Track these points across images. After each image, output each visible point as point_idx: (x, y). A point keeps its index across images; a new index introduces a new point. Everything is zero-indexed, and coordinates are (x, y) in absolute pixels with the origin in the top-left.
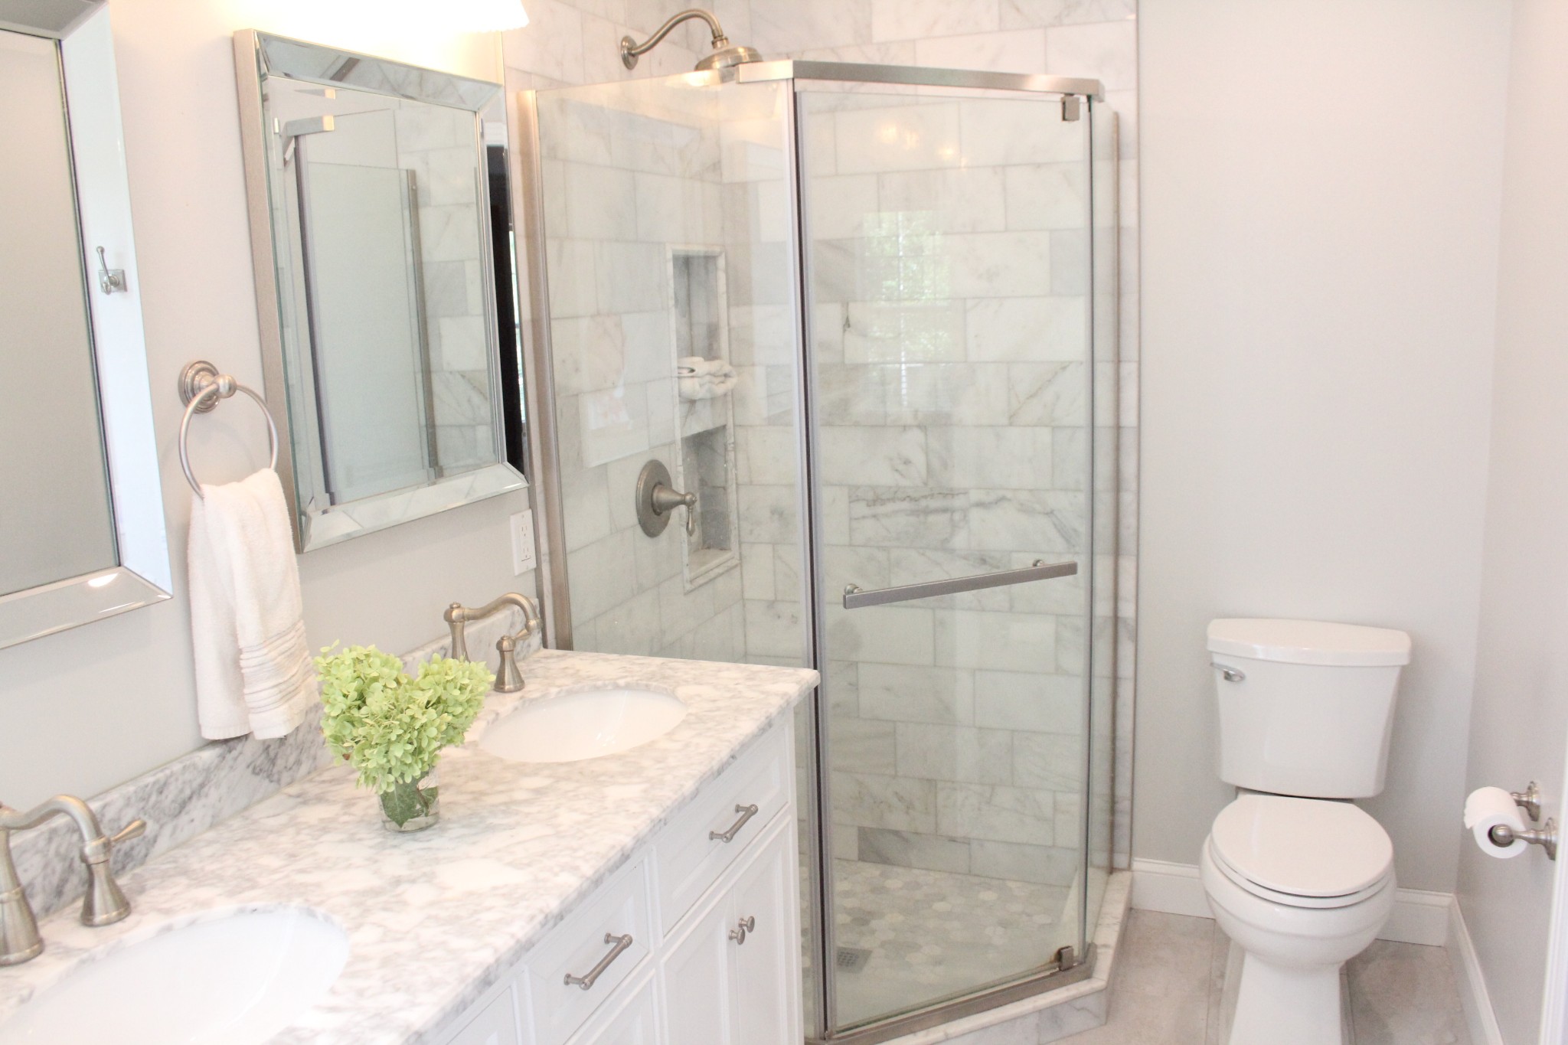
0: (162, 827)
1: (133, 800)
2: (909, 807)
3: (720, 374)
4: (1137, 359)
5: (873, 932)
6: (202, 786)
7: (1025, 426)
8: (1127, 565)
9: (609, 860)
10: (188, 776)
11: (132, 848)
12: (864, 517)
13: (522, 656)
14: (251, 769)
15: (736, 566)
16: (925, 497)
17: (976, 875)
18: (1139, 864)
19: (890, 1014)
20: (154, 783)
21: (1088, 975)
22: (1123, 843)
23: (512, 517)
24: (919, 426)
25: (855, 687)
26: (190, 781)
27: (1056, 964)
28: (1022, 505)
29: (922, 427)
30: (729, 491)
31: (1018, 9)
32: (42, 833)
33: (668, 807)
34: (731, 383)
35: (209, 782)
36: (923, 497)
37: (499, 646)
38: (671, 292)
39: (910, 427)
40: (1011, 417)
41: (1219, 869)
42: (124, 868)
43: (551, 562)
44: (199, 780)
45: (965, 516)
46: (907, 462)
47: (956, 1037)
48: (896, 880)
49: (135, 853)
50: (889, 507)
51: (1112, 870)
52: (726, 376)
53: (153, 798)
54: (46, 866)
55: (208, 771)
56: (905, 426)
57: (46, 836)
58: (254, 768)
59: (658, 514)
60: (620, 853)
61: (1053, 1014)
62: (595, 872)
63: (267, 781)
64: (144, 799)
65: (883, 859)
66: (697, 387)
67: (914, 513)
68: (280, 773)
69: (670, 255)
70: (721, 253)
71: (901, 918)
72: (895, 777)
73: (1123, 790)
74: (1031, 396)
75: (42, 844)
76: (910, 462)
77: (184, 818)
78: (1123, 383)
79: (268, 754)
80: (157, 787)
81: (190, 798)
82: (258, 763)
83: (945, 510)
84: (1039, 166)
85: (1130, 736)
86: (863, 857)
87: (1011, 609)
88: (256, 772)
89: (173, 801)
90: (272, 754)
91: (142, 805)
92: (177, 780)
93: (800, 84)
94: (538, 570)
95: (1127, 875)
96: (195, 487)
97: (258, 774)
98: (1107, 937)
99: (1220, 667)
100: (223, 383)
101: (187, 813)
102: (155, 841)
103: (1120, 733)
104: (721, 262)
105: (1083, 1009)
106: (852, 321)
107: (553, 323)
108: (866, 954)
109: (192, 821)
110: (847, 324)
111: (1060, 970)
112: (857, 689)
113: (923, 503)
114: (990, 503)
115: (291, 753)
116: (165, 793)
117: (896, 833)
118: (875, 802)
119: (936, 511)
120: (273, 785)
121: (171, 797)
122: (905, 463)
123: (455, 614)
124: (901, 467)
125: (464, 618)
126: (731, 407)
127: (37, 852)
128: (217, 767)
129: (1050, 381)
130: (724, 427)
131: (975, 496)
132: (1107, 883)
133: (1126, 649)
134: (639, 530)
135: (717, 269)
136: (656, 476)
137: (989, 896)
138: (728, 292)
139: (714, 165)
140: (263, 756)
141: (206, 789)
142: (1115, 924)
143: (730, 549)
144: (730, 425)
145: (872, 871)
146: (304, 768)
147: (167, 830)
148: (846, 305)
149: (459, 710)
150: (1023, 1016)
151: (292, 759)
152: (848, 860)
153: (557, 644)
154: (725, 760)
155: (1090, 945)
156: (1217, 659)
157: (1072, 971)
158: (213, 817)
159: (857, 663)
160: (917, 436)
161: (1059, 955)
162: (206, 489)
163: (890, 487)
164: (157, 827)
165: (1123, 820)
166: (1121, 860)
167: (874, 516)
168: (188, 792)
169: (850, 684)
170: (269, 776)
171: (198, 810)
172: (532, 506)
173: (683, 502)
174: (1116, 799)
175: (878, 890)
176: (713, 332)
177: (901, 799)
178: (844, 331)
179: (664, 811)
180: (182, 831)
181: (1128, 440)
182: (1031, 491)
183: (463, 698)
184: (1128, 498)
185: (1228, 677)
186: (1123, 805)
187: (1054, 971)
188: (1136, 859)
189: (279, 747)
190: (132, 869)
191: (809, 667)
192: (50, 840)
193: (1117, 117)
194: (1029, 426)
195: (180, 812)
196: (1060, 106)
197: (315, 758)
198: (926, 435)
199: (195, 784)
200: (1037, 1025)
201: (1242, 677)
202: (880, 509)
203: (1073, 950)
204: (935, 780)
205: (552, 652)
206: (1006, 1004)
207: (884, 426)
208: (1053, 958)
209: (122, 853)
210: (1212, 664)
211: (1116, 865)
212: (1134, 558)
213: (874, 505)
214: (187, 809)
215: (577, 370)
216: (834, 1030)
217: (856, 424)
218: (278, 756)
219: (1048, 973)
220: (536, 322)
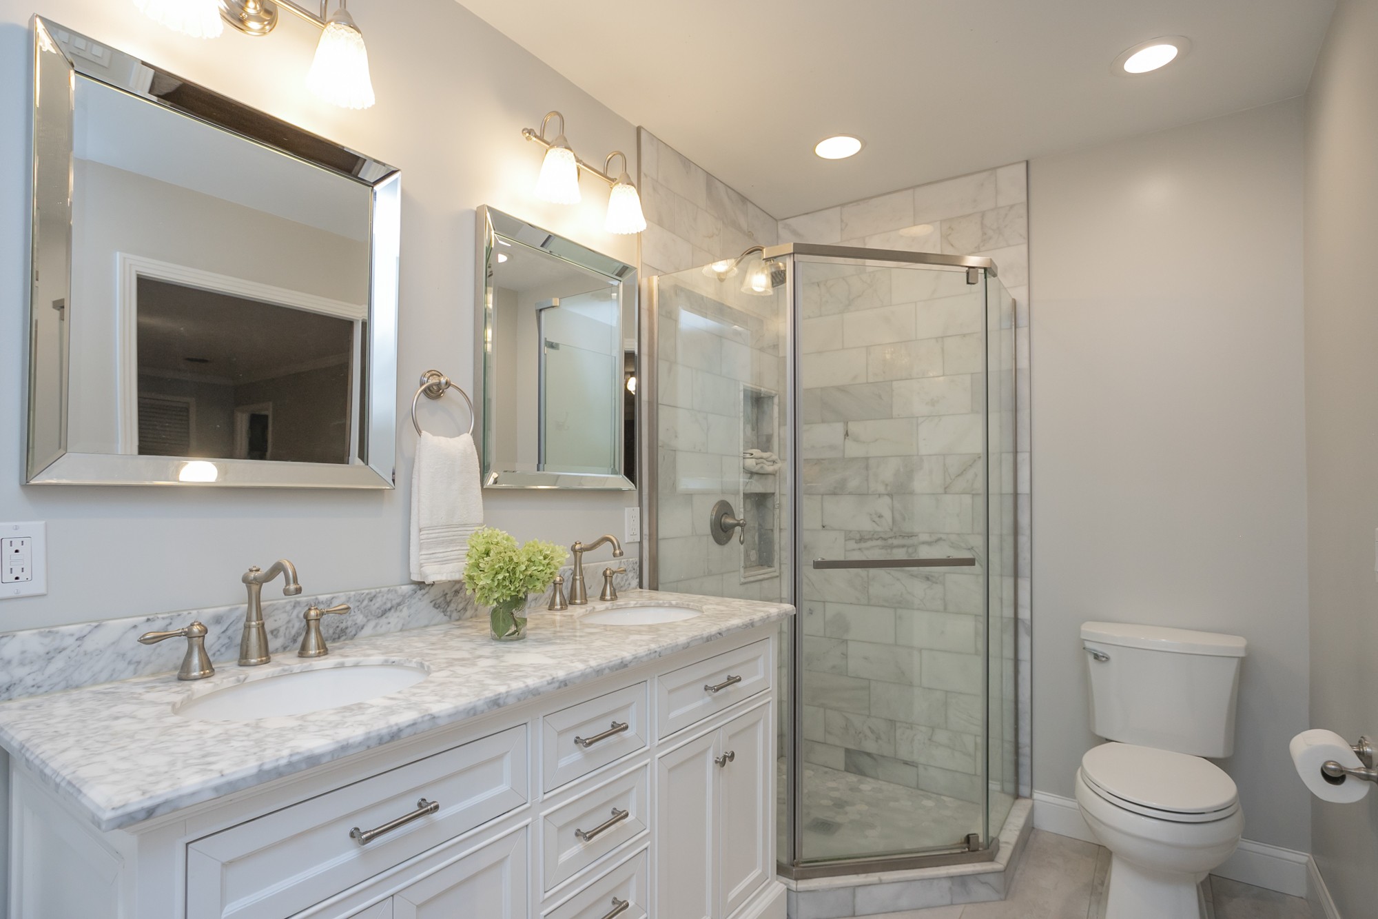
0: (368, 621)
1: (352, 599)
2: (878, 738)
3: (770, 459)
4: (1029, 450)
5: (846, 813)
6: (399, 604)
7: (954, 494)
8: (1024, 585)
9: (610, 662)
10: (390, 596)
11: (347, 628)
12: (854, 550)
13: (624, 589)
14: (434, 602)
15: (777, 577)
16: (891, 538)
17: (922, 790)
18: (1038, 795)
19: (841, 857)
20: (368, 594)
21: (991, 858)
22: (1025, 778)
23: (626, 509)
24: (888, 495)
25: (845, 656)
26: (391, 600)
27: (965, 845)
28: (952, 543)
29: (890, 495)
30: (775, 532)
31: (952, 245)
32: (291, 602)
33: (663, 646)
34: (776, 467)
35: (404, 603)
36: (890, 538)
37: (605, 574)
38: (742, 409)
39: (884, 494)
40: (945, 488)
41: (1084, 781)
42: (339, 638)
43: (650, 540)
44: (398, 601)
45: (916, 550)
46: (880, 516)
47: (888, 883)
48: (867, 786)
49: (348, 631)
50: (869, 544)
51: (1017, 796)
52: (774, 462)
53: (366, 602)
54: (289, 622)
55: (404, 597)
56: (879, 495)
57: (293, 604)
58: (435, 604)
59: (726, 532)
60: (620, 661)
61: (962, 879)
62: (598, 666)
63: (443, 614)
64: (359, 601)
65: (860, 772)
66: (754, 464)
67: (883, 547)
68: (452, 611)
69: (742, 388)
70: (776, 394)
71: (867, 808)
72: (869, 716)
73: (1024, 739)
74: (958, 475)
75: (288, 608)
76: (882, 516)
77: (383, 620)
78: (1019, 466)
79: (446, 598)
80: (369, 596)
81: (390, 609)
82: (439, 601)
83: (903, 546)
84: (964, 335)
85: (1028, 701)
86: (847, 770)
87: (945, 610)
88: (436, 606)
89: (378, 608)
90: (448, 599)
91: (358, 604)
92: (383, 596)
93: (798, 257)
94: (641, 543)
95: (1028, 802)
96: (419, 432)
97: (437, 608)
98: (1009, 837)
99: (1090, 651)
100: (443, 380)
101: (386, 618)
102: (362, 628)
103: (1021, 698)
104: (776, 400)
105: (985, 883)
106: (849, 433)
107: (660, 406)
108: (839, 826)
109: (389, 623)
110: (847, 434)
111: (969, 851)
112: (847, 657)
113: (890, 541)
114: (932, 542)
115: (461, 602)
116: (373, 601)
117: (869, 755)
118: (856, 733)
119: (898, 546)
120: (446, 618)
121: (377, 605)
122: (879, 517)
123: (578, 547)
124: (877, 519)
125: (582, 550)
126: (778, 483)
127: (285, 612)
128: (411, 596)
129: (970, 466)
130: (773, 494)
131: (924, 537)
132: (1013, 804)
133: (1024, 641)
134: (711, 538)
135: (773, 404)
136: (724, 509)
137: (929, 803)
138: (779, 418)
139: (774, 346)
140: (442, 598)
141: (401, 607)
142: (1015, 830)
143: (774, 567)
144: (777, 492)
145: (852, 778)
146: (469, 613)
147: (372, 624)
148: (846, 423)
149: (541, 568)
150: (939, 878)
151: (461, 606)
152: (838, 770)
153: (649, 586)
154: (713, 633)
155: (993, 839)
156: (1088, 645)
157: (978, 852)
158: (403, 625)
159: (847, 640)
160: (887, 500)
161: (968, 839)
162: (424, 433)
163: (870, 532)
164: (365, 620)
165: (1025, 761)
166: (1024, 790)
167: (860, 549)
168: (389, 605)
169: (842, 654)
170: (444, 612)
171: (394, 619)
172: (640, 505)
173: (738, 524)
174: (1020, 745)
175: (854, 789)
176: (769, 439)
177: (872, 731)
178: (845, 438)
179: (660, 647)
180: (381, 627)
181: (1024, 503)
182: (958, 534)
183: (544, 562)
184: (1024, 540)
185: (1096, 657)
186: (1025, 750)
187: (964, 850)
188: (1035, 791)
189: (453, 596)
190: (345, 640)
191: (791, 604)
192: (294, 607)
193: (1014, 302)
194: (957, 494)
195: (382, 616)
196: (965, 275)
197: (476, 610)
198: (892, 500)
199: (394, 602)
200: (950, 888)
201: (1108, 659)
202: (863, 545)
203: (978, 837)
204: (895, 721)
205: (646, 592)
206: (926, 867)
207: (868, 494)
208: (963, 840)
209: (339, 629)
210: (1084, 648)
211: (1020, 793)
212: (1029, 579)
213: (860, 542)
214: (386, 615)
215: (676, 437)
216: (801, 860)
217: (850, 494)
218: (452, 602)
219: (959, 851)
220: (650, 403)
